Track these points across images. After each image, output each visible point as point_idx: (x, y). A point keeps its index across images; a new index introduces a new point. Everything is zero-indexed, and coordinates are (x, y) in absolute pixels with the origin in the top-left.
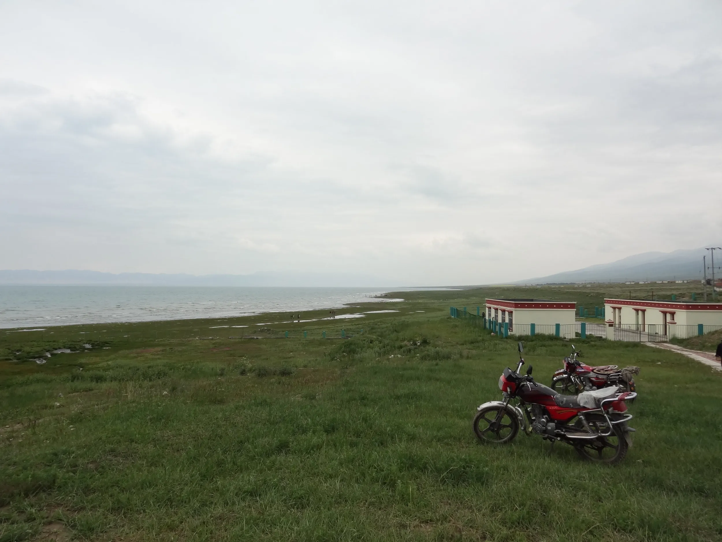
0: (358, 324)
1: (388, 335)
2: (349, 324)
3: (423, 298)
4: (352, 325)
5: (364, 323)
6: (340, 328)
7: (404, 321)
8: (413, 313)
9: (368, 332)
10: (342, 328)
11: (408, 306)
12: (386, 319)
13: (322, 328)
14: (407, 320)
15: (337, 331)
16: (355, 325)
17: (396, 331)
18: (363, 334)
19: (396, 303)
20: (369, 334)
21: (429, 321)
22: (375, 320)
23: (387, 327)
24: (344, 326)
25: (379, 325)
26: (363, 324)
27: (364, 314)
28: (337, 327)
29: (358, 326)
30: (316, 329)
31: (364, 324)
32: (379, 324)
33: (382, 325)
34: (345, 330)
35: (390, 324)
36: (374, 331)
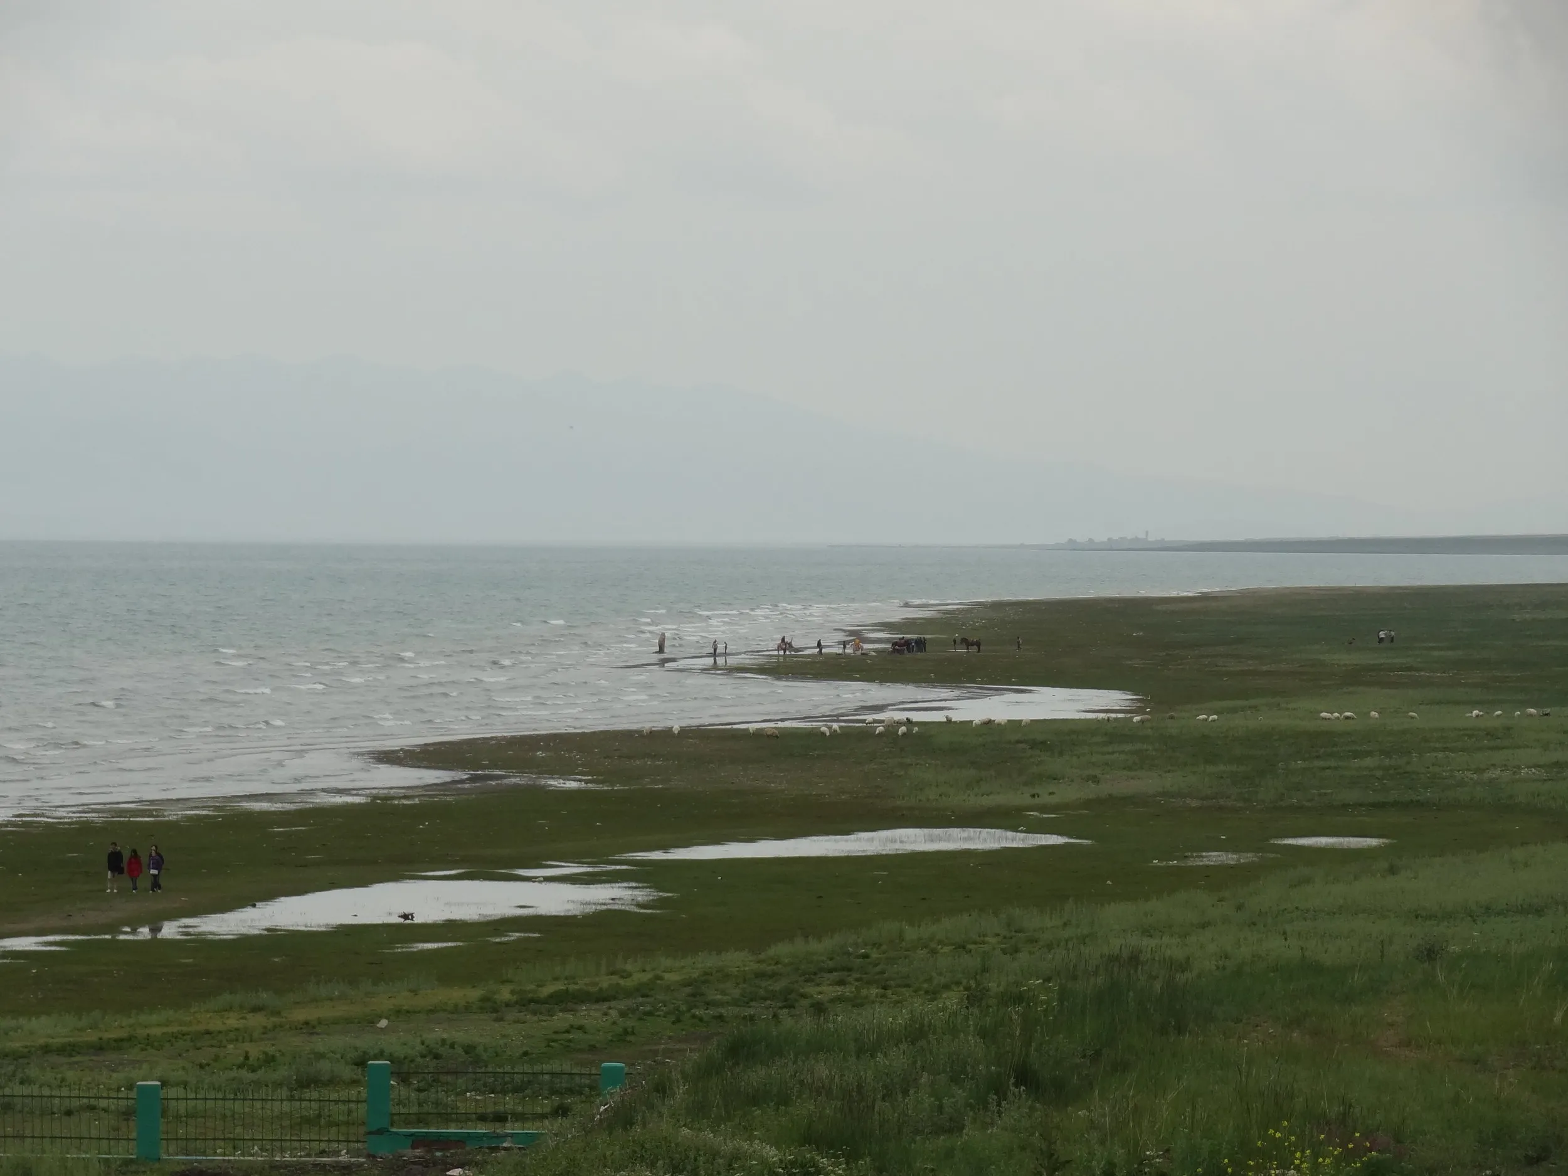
0: (564, 1000)
1: (938, 1130)
2: (458, 995)
3: (1355, 678)
4: (490, 1007)
5: (639, 978)
6: (338, 1041)
7: (1134, 959)
8: (1248, 858)
9: (681, 1091)
10: (365, 1042)
11: (1173, 780)
12: (911, 933)
13: (119, 1044)
14: (1171, 947)
15: (306, 1082)
16: (526, 1002)
17: (1025, 1077)
18: (622, 1118)
19: (1034, 744)
20: (698, 1111)
21: (1430, 953)
22: (782, 950)
23: (916, 1033)
24: (398, 1013)
25: (819, 1008)
26: (629, 993)
27: (644, 874)
28: (309, 1028)
29: (561, 1019)
30: (46, 1049)
31: (642, 990)
32: (825, 991)
33: (858, 1003)
34: (402, 1071)
35: (952, 999)
36: (755, 1076)
